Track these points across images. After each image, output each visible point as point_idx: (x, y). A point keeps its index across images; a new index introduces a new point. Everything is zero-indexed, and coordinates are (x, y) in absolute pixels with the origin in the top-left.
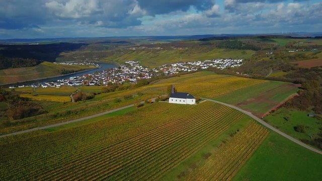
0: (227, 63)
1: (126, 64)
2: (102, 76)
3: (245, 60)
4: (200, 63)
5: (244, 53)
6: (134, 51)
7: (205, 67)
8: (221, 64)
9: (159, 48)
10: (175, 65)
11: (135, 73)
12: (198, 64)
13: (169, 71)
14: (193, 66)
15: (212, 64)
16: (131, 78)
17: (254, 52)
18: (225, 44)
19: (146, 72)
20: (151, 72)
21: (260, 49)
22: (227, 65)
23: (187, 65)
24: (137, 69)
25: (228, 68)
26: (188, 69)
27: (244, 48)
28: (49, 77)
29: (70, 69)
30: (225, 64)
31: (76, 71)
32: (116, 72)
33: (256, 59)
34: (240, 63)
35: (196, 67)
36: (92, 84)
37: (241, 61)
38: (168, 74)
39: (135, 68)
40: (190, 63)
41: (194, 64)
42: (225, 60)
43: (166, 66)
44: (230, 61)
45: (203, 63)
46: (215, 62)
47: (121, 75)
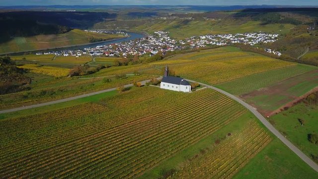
0: (261, 37)
1: (154, 34)
2: (128, 46)
3: (282, 35)
4: (231, 36)
5: (282, 27)
6: (165, 21)
7: (235, 41)
8: (253, 39)
9: (190, 18)
10: (204, 37)
11: (160, 44)
12: (228, 38)
13: (196, 44)
14: (222, 39)
15: (243, 39)
16: (154, 50)
17: (293, 27)
19: (172, 44)
20: (178, 44)
21: (300, 23)
22: (260, 40)
23: (216, 37)
24: (164, 40)
25: (261, 44)
26: (216, 43)
27: (282, 22)
28: (78, 45)
29: (99, 38)
30: (258, 39)
31: (105, 40)
32: (143, 43)
33: (294, 34)
34: (276, 38)
35: (225, 40)
36: (112, 55)
37: (276, 36)
38: (195, 46)
39: (162, 39)
40: (220, 36)
41: (224, 37)
42: (259, 35)
43: (194, 38)
44: (264, 36)
45: (234, 37)
46: (247, 36)
47: (147, 46)
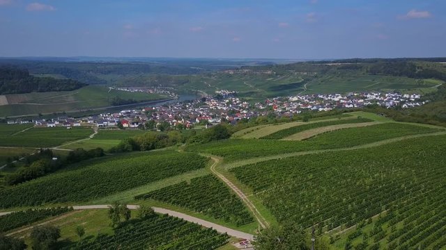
0: (390, 99)
1: (215, 94)
2: (171, 112)
3: (427, 96)
4: (340, 97)
7: (349, 104)
9: (270, 72)
10: (295, 99)
11: (225, 108)
12: (336, 99)
13: (285, 109)
14: (326, 101)
15: (362, 101)
16: (214, 117)
17: (440, 83)
18: (383, 67)
19: (244, 109)
20: (253, 108)
22: (391, 103)
23: (316, 98)
24: (231, 102)
25: (397, 108)
26: (318, 107)
27: (419, 76)
29: (127, 99)
30: (388, 101)
32: (196, 106)
34: (417, 100)
35: (332, 104)
36: (136, 125)
37: (417, 97)
38: (282, 112)
39: (228, 101)
40: (321, 97)
41: (329, 98)
42: (387, 95)
43: (279, 100)
44: (396, 97)
45: (345, 98)
46: (368, 96)
47: (202, 110)
